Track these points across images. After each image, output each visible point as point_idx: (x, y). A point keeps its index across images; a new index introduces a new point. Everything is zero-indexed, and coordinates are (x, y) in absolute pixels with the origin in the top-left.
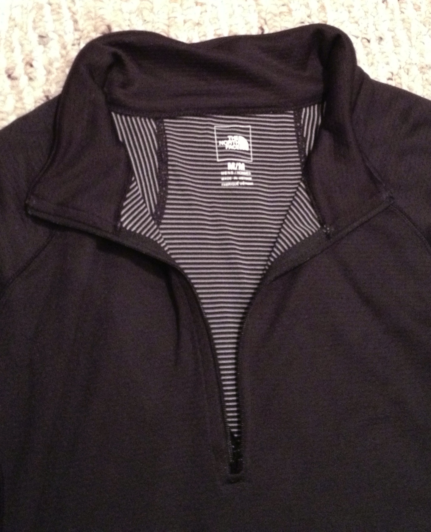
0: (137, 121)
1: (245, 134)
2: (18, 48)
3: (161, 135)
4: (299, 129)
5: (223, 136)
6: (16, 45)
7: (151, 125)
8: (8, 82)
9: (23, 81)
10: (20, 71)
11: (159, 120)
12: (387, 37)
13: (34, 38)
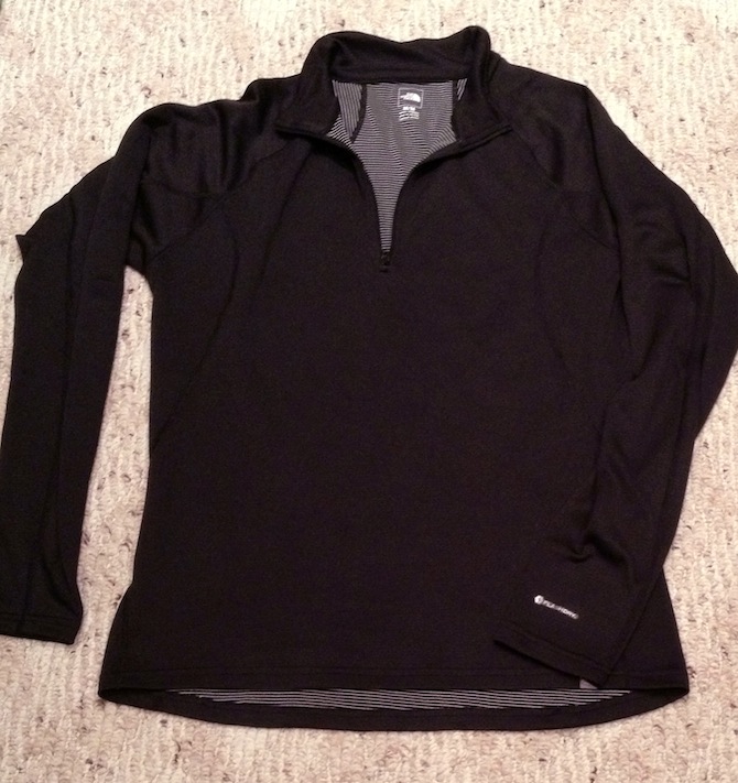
0: (350, 86)
1: (419, 93)
2: (287, 31)
3: (364, 93)
4: (455, 90)
5: (404, 93)
6: (287, 29)
7: (358, 88)
8: (279, 47)
9: (288, 46)
10: (286, 42)
11: (364, 85)
12: (528, 28)
13: (297, 25)
